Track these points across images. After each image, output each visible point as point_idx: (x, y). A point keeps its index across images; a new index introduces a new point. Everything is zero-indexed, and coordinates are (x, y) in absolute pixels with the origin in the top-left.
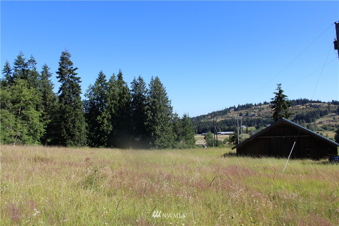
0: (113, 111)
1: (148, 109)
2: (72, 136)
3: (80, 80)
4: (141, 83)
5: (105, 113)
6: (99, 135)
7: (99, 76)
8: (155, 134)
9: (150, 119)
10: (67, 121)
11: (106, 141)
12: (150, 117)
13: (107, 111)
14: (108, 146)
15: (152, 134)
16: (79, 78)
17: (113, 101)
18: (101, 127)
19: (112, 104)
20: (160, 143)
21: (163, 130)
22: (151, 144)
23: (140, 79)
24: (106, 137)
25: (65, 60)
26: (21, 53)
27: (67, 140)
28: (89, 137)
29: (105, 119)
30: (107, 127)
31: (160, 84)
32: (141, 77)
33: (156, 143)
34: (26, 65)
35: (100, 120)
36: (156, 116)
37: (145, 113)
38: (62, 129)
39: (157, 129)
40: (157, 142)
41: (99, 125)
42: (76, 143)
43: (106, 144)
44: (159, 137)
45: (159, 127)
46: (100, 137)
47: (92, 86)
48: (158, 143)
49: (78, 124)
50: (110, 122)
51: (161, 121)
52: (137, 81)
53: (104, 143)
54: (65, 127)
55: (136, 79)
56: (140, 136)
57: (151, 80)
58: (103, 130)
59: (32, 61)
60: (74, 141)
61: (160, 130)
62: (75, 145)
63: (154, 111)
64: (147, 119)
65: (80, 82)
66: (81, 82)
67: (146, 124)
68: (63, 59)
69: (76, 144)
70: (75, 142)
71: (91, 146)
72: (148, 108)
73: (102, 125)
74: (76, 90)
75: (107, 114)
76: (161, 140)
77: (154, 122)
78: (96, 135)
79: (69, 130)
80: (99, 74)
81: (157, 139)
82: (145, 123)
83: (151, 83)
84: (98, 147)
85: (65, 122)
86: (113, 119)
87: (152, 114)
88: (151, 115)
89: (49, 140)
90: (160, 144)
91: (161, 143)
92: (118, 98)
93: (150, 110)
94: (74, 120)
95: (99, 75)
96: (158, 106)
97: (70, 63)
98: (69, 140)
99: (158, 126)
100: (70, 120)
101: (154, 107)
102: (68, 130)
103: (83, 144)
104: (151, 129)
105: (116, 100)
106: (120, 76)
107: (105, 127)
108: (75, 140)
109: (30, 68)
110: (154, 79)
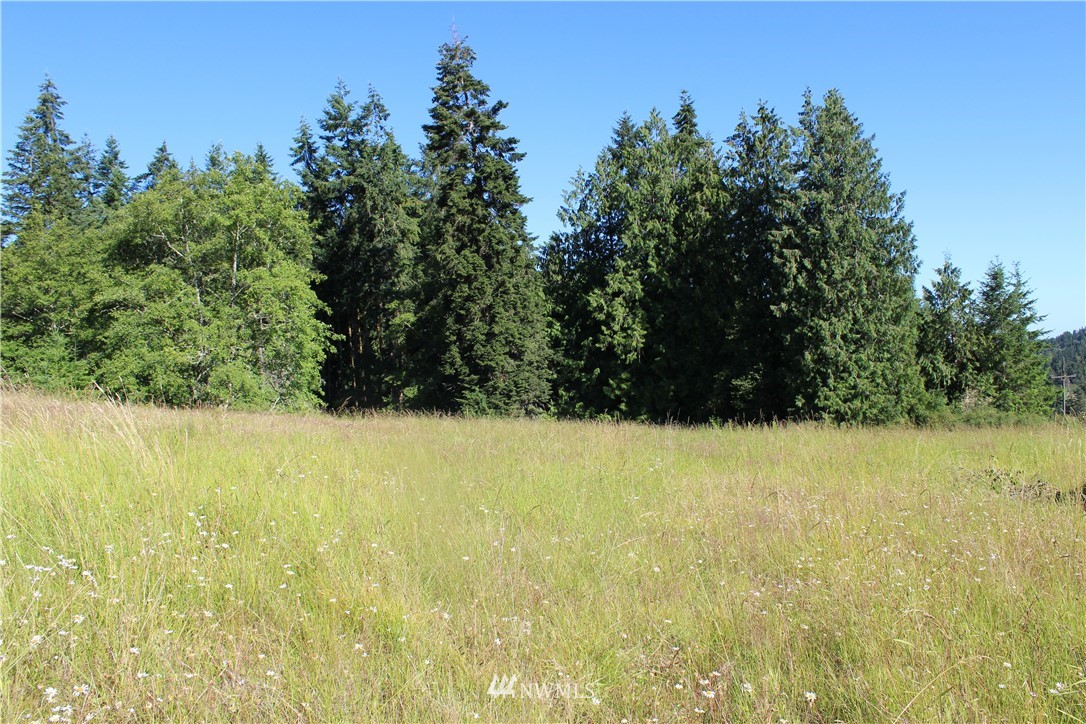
0: (653, 264)
1: (788, 243)
2: (484, 374)
3: (517, 151)
4: (770, 131)
5: (620, 275)
6: (597, 371)
7: (615, 136)
8: (822, 359)
9: (798, 289)
10: (462, 312)
11: (626, 394)
12: (795, 278)
13: (628, 266)
14: (631, 415)
15: (808, 356)
16: (512, 141)
17: (650, 225)
18: (602, 333)
19: (649, 235)
20: (845, 401)
21: (858, 339)
22: (799, 404)
23: (766, 119)
24: (623, 376)
26: (340, 85)
27: (466, 389)
28: (563, 380)
29: (619, 300)
30: (627, 333)
31: (846, 119)
32: (769, 107)
33: (826, 398)
34: (358, 127)
35: (600, 309)
36: (823, 272)
37: (777, 260)
38: (446, 347)
39: (826, 334)
40: (832, 396)
41: (594, 329)
42: (502, 402)
43: (623, 406)
44: (842, 371)
45: (841, 326)
46: (602, 381)
48: (835, 402)
49: (506, 322)
50: (640, 313)
51: (852, 292)
52: (753, 130)
53: (618, 400)
54: (460, 337)
55: (751, 122)
56: (757, 371)
57: (802, 110)
58: (611, 346)
59: (375, 108)
60: (489, 394)
61: (844, 337)
62: (497, 407)
63: (815, 250)
64: (786, 291)
65: (520, 157)
66: (523, 155)
67: (781, 310)
69: (501, 404)
70: (497, 399)
71: (565, 413)
72: (789, 236)
73: (603, 328)
74: (496, 187)
75: (630, 278)
76: (854, 387)
77: (813, 301)
78: (588, 369)
79: (471, 348)
80: (618, 127)
81: (831, 381)
82: (772, 307)
83: (801, 122)
85: (460, 319)
86: (653, 301)
87: (807, 263)
88: (801, 267)
89: (411, 392)
90: (843, 408)
91: (850, 400)
92: (673, 211)
93: (796, 246)
94: (490, 307)
95: (617, 132)
96: (833, 224)
98: (474, 391)
99: (834, 320)
100: (475, 309)
101: (813, 231)
102: (467, 350)
103: (531, 407)
104: (802, 336)
105: (664, 218)
106: (685, 119)
107: (615, 333)
108: (495, 389)
109: (372, 136)
110: (818, 102)
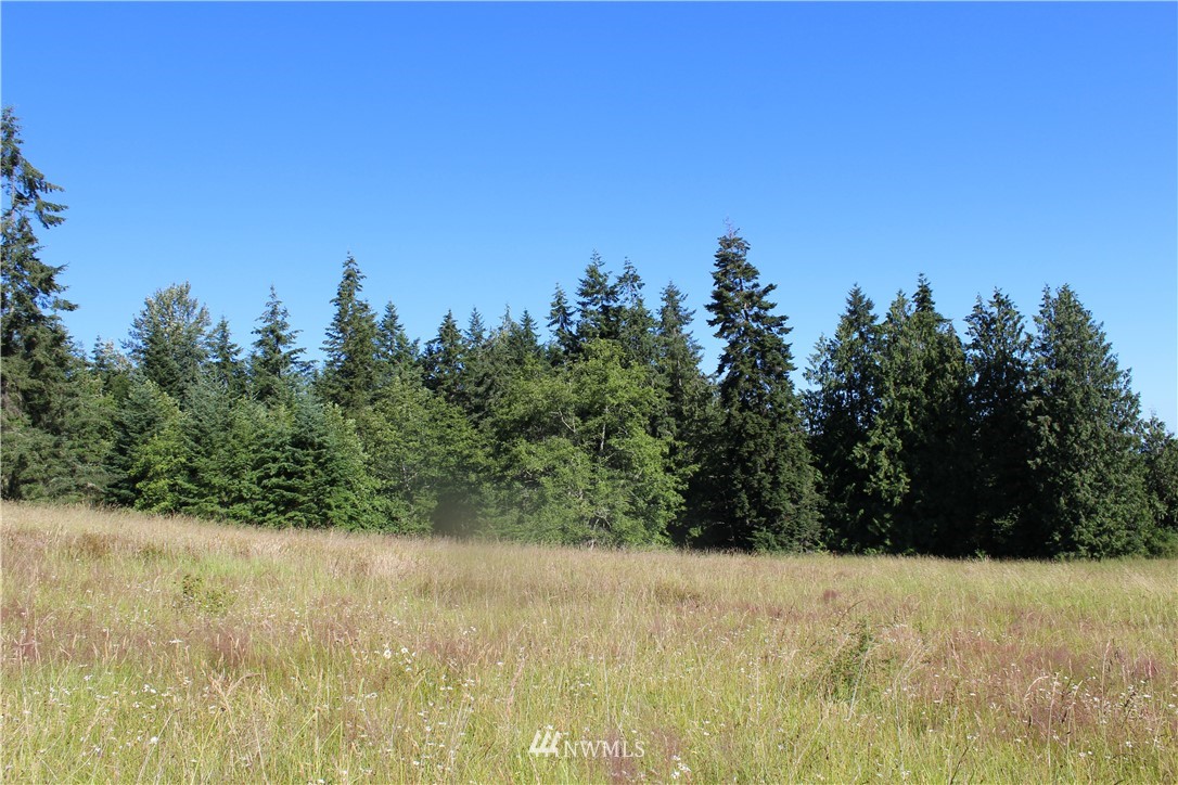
0: (909, 422)
1: (1039, 411)
2: (771, 516)
3: (785, 326)
4: (1006, 314)
5: (879, 432)
6: (862, 511)
7: (848, 306)
8: (1072, 502)
9: (1050, 446)
10: (750, 464)
11: (889, 530)
12: (1047, 438)
13: (885, 424)
14: (894, 551)
15: (1062, 500)
16: (783, 318)
17: (904, 390)
18: (870, 481)
19: (903, 398)
20: (1095, 536)
21: (1102, 485)
22: (1057, 539)
23: (1000, 302)
24: (887, 516)
25: (731, 263)
26: (596, 257)
27: (755, 529)
28: (830, 519)
29: (882, 453)
30: (891, 480)
31: (1080, 311)
32: (1004, 294)
33: (1081, 534)
34: (611, 294)
35: (863, 459)
36: (1072, 435)
37: (1030, 424)
38: (735, 493)
39: (1078, 483)
40: (1085, 532)
41: (863, 477)
42: (786, 538)
43: (888, 542)
44: (1091, 512)
45: (1089, 477)
46: (867, 519)
47: (828, 343)
48: (1087, 537)
49: (787, 474)
50: (900, 464)
51: (1095, 450)
52: (989, 311)
53: (883, 536)
54: (747, 486)
55: (987, 304)
56: (1016, 512)
57: (1043, 302)
58: (877, 492)
59: (631, 279)
60: (776, 533)
61: (1090, 485)
62: (783, 545)
63: (1065, 418)
64: (1039, 448)
65: (787, 331)
66: (790, 330)
67: (1036, 464)
68: (723, 260)
69: (786, 541)
70: (783, 536)
71: (836, 548)
72: (1040, 405)
73: (871, 477)
74: (774, 359)
75: (889, 434)
76: (1101, 525)
77: (1065, 457)
78: (854, 511)
79: (758, 494)
80: (850, 298)
81: (1083, 520)
82: (1029, 462)
83: (1041, 312)
84: (860, 552)
85: (745, 470)
86: (911, 454)
87: (1056, 426)
88: (1051, 429)
89: (695, 532)
90: (1095, 541)
91: (1100, 534)
92: (924, 377)
93: (1048, 413)
94: (773, 460)
95: (850, 303)
96: (1078, 396)
97: (750, 272)
98: (762, 531)
99: (1083, 471)
100: (760, 461)
101: (1060, 401)
102: (755, 496)
103: (808, 544)
104: (1054, 484)
105: (917, 385)
106: (924, 298)
107: (881, 480)
108: (781, 529)
109: (625, 300)
110: (1054, 295)
